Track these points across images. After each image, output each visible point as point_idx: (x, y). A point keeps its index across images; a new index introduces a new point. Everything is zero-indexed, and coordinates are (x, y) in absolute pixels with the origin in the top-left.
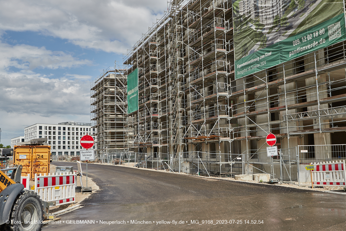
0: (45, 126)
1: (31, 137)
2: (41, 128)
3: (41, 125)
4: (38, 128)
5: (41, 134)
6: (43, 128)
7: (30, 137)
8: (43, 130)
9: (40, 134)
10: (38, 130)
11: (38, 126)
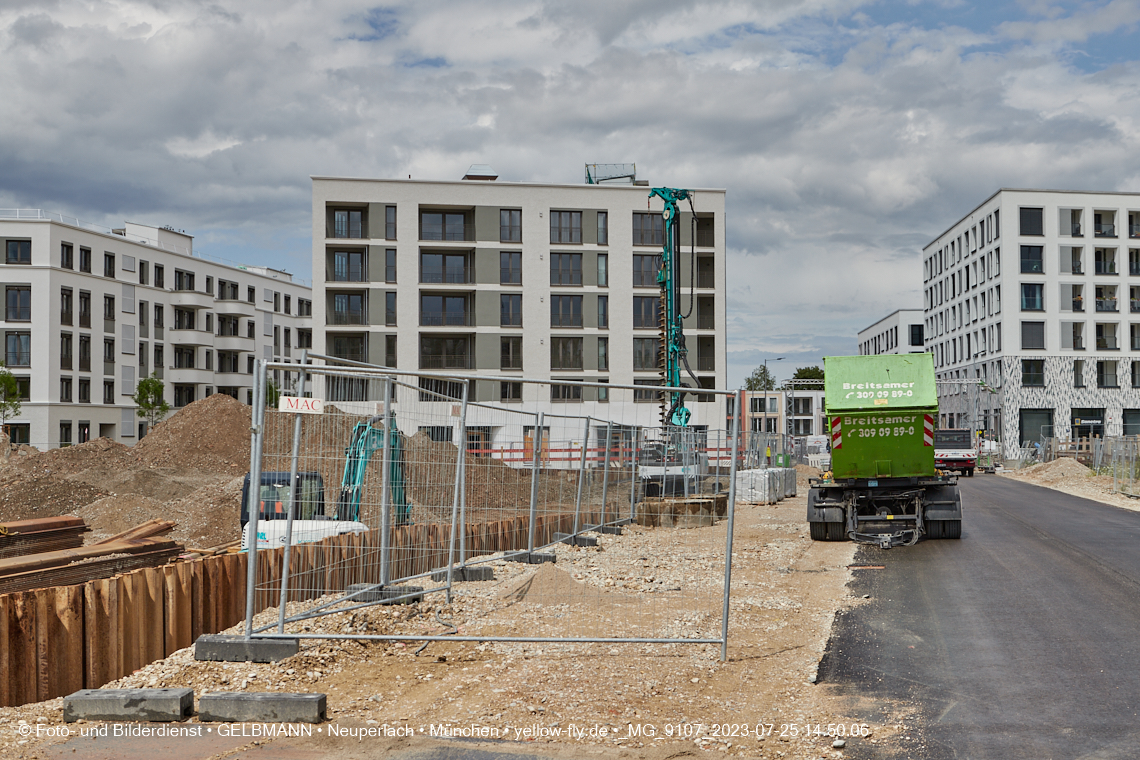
0: (1062, 211)
1: (964, 297)
2: (1031, 220)
3: (1031, 201)
4: (1011, 222)
5: (1040, 271)
6: (1051, 222)
7: (955, 302)
8: (1053, 241)
9: (1025, 268)
10: (1012, 240)
11: (1010, 210)
